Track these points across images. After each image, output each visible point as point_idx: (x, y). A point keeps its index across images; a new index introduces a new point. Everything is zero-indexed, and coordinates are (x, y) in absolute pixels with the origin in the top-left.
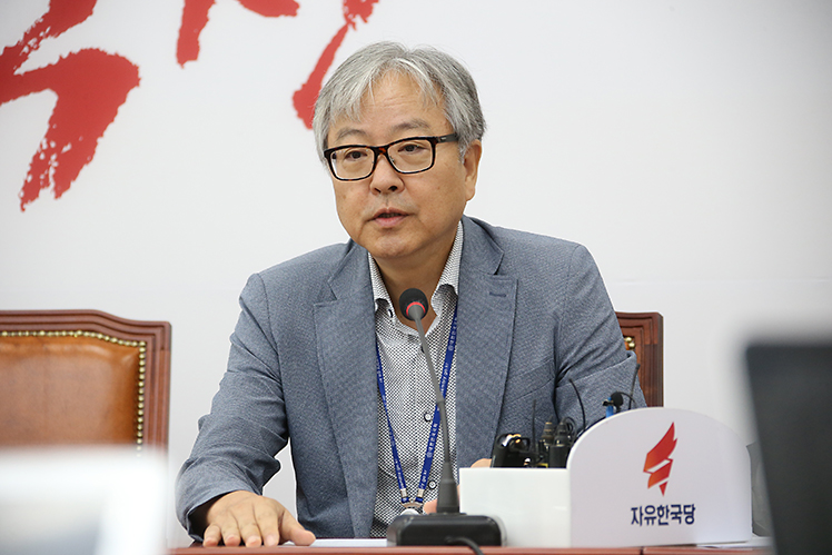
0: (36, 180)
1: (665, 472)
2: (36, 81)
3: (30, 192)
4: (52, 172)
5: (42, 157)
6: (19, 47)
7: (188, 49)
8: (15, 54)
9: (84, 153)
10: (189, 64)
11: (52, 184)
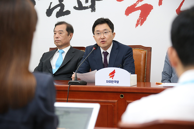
0: (138, 23)
1: (113, 76)
2: (138, 9)
3: (137, 25)
4: (140, 22)
5: (139, 20)
6: (136, 4)
7: (160, 3)
8: (135, 5)
9: (145, 19)
10: (160, 6)
11: (140, 24)
